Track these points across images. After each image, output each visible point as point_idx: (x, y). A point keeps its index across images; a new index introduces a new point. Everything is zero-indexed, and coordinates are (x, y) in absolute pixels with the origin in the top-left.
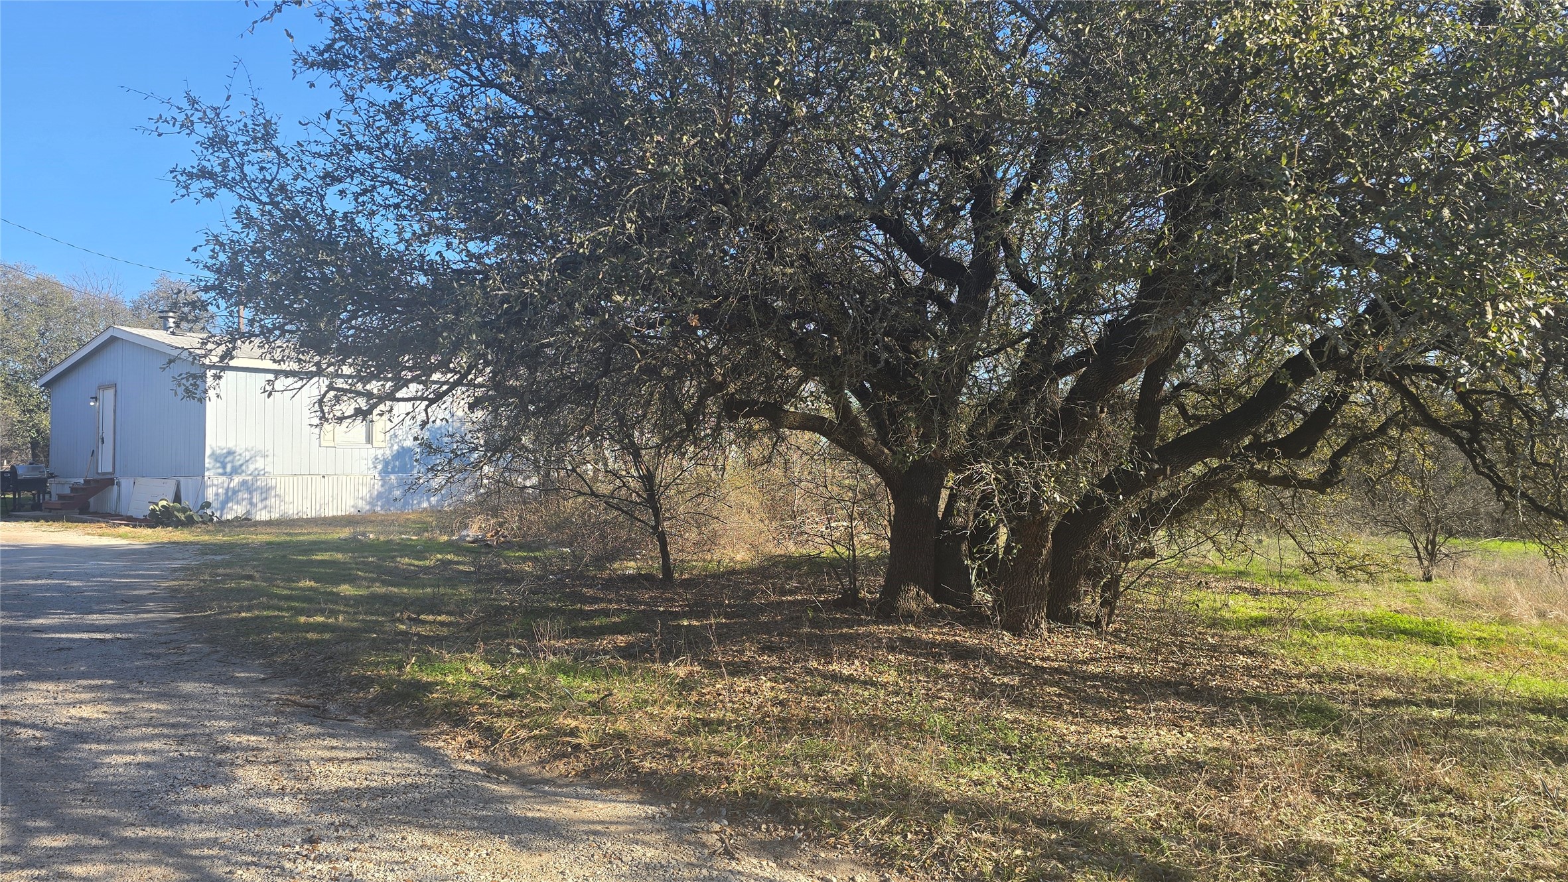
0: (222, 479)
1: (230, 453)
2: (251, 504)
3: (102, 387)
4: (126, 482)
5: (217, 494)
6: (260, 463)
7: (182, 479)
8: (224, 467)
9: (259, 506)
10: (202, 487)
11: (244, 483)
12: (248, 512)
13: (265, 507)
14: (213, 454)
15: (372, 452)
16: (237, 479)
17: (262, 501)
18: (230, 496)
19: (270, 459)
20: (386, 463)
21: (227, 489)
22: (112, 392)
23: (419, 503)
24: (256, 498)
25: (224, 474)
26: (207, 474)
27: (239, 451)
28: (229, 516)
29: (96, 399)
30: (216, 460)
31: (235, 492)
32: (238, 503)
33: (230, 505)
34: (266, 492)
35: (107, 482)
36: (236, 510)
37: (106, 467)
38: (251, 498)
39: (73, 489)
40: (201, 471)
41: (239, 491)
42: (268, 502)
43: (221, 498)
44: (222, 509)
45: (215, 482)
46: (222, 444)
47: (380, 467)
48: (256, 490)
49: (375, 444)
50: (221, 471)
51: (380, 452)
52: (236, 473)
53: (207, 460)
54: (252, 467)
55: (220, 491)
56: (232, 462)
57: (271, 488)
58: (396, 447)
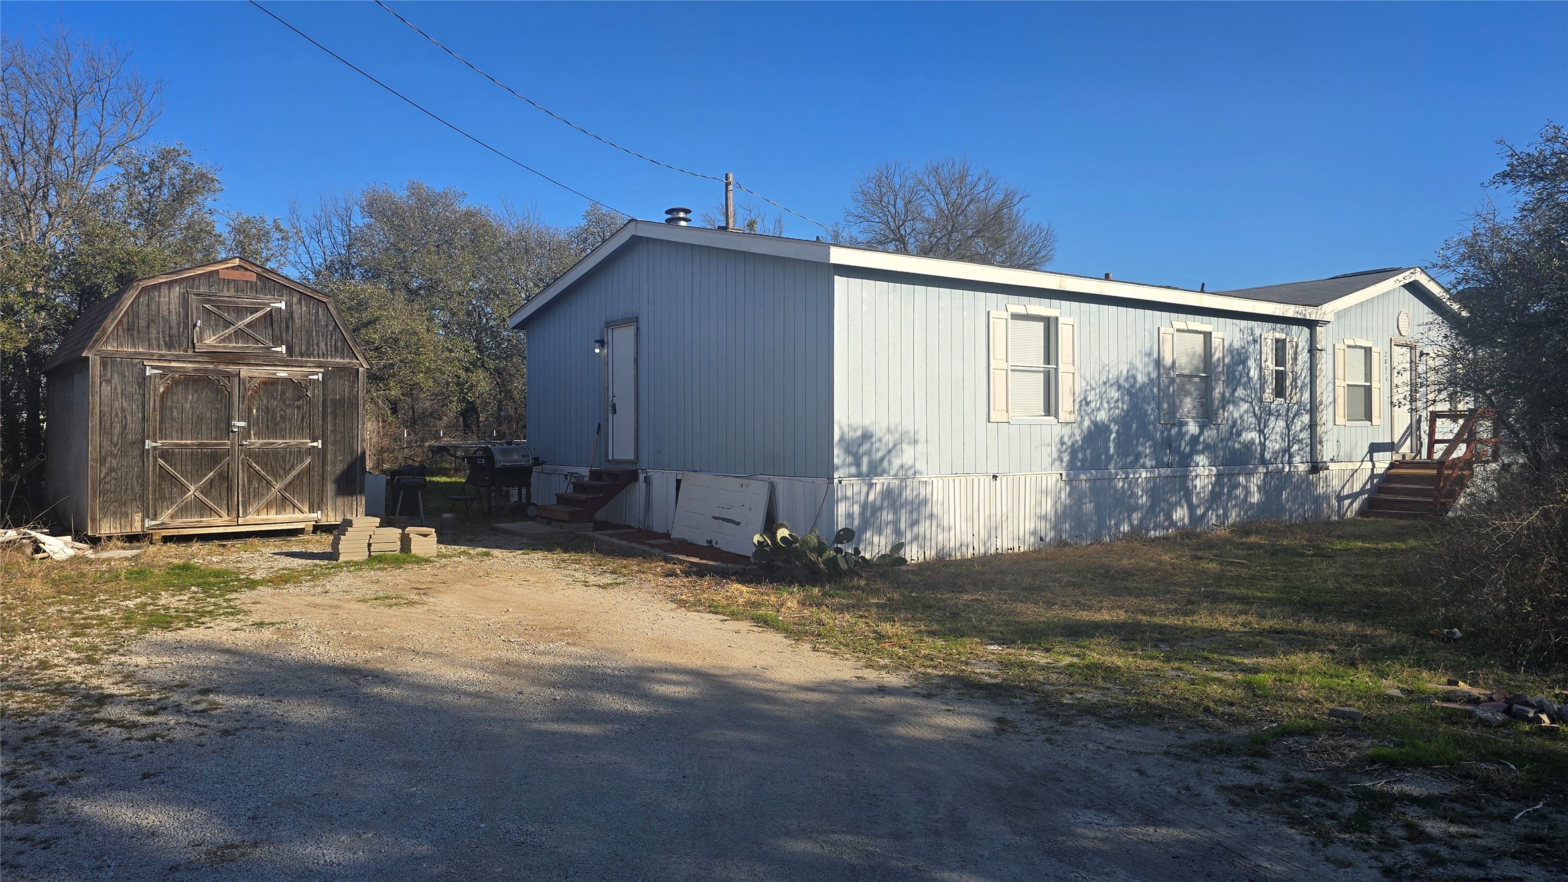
0: (857, 485)
1: (866, 436)
2: (898, 532)
3: (611, 324)
4: (662, 481)
5: (851, 515)
6: (907, 456)
7: (781, 484)
8: (858, 464)
9: (909, 536)
10: (829, 499)
11: (888, 494)
12: (896, 547)
13: (917, 538)
14: (842, 438)
15: (1058, 431)
16: (878, 486)
17: (912, 525)
18: (870, 514)
19: (921, 447)
20: (1073, 451)
21: (865, 505)
22: (629, 331)
23: (1117, 526)
24: (904, 521)
25: (860, 476)
26: (836, 476)
27: (879, 434)
29: (602, 343)
30: (848, 451)
31: (876, 510)
32: (879, 532)
33: (869, 534)
34: (917, 509)
36: (875, 546)
37: (622, 449)
38: (898, 521)
40: (828, 470)
41: (881, 508)
42: (921, 529)
43: (857, 521)
44: (858, 542)
45: (849, 492)
46: (856, 420)
47: (1066, 458)
48: (902, 506)
49: (1063, 416)
50: (853, 470)
51: (1067, 431)
52: (877, 474)
53: (836, 452)
54: (896, 463)
55: (856, 507)
56: (869, 453)
57: (924, 503)
58: (1087, 423)
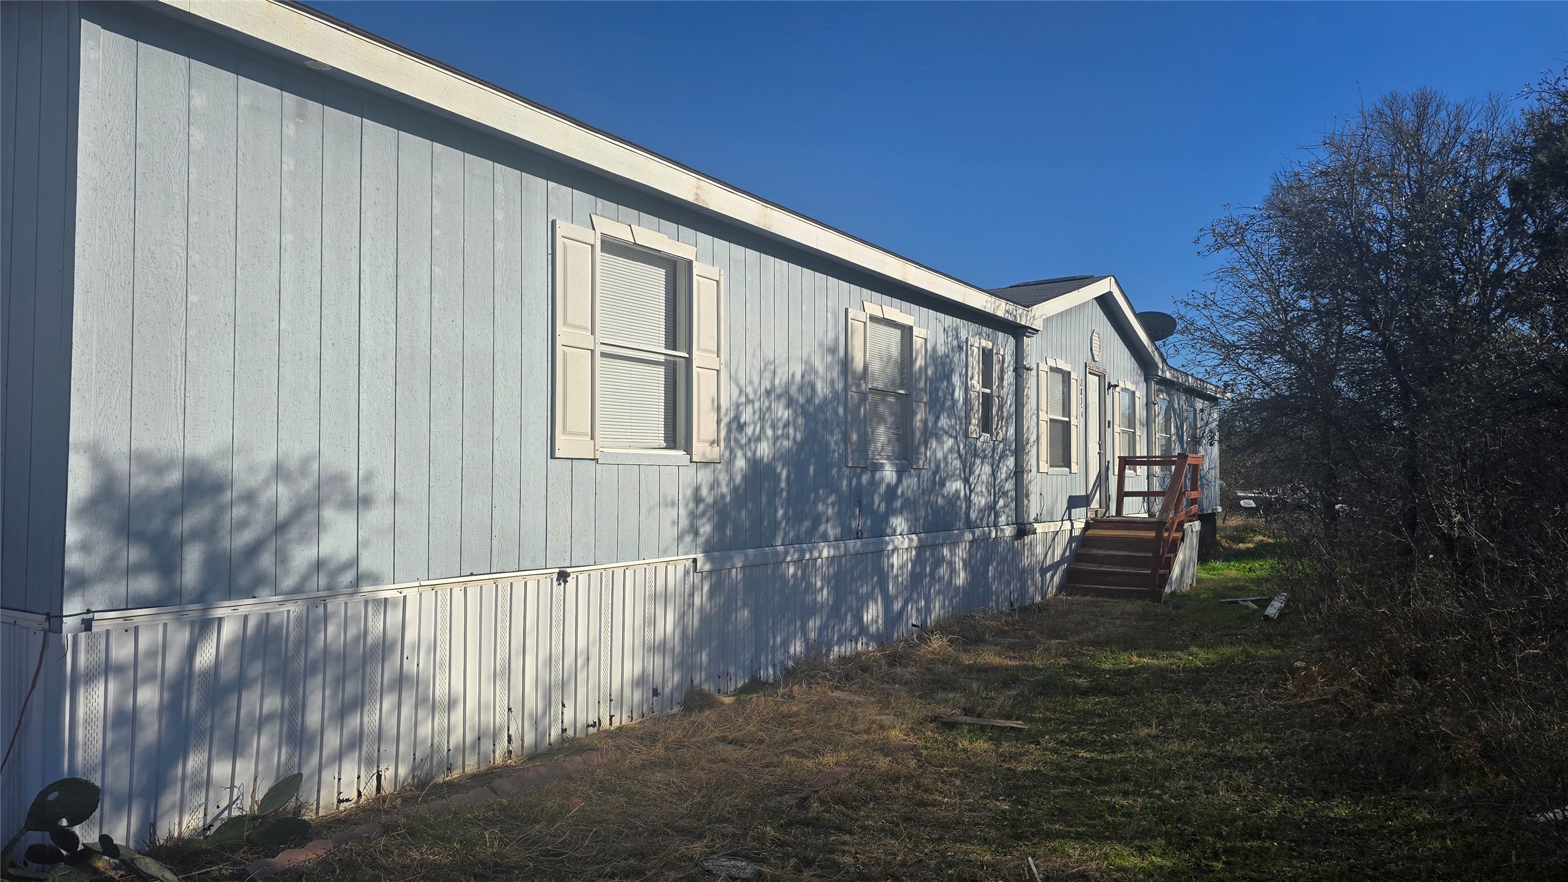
0: (151, 629)
1: (199, 487)
2: (296, 739)
6: (334, 538)
8: (170, 566)
9: (332, 740)
12: (288, 784)
13: (356, 744)
15: (691, 476)
16: (231, 625)
17: (342, 714)
19: (377, 516)
20: (719, 516)
21: (181, 683)
23: (785, 646)
24: (317, 707)
25: (166, 601)
26: (73, 607)
27: (243, 479)
30: (123, 532)
31: (220, 692)
32: (235, 748)
33: (194, 762)
34: (360, 669)
38: (297, 709)
40: (39, 592)
41: (240, 684)
42: (370, 719)
43: (149, 734)
45: (122, 651)
46: (158, 442)
47: (704, 528)
48: (311, 669)
49: (698, 449)
50: (147, 584)
51: (705, 477)
52: (232, 592)
53: (73, 535)
54: (302, 556)
56: (209, 533)
57: (379, 652)
58: (740, 463)
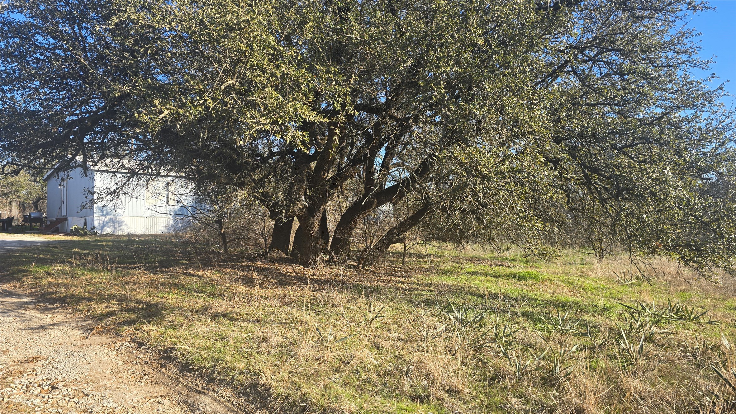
0: (101, 217)
1: (105, 206)
2: (115, 228)
4: (70, 219)
5: (99, 223)
6: (118, 211)
7: (87, 218)
8: (103, 212)
9: (118, 229)
10: (93, 220)
11: (111, 219)
12: (114, 232)
13: (121, 229)
15: (169, 208)
16: (108, 218)
17: (119, 227)
18: (105, 224)
19: (123, 209)
20: (175, 212)
21: (104, 222)
22: (66, 182)
24: (117, 226)
25: (102, 215)
26: (95, 215)
27: (109, 206)
28: (105, 233)
29: (61, 185)
30: (99, 209)
31: (107, 223)
32: (108, 227)
33: (105, 228)
34: (121, 223)
35: (65, 219)
36: (108, 230)
37: (64, 213)
38: (114, 226)
39: (51, 222)
40: (92, 213)
41: (109, 222)
42: (121, 227)
43: (101, 225)
44: (102, 229)
45: (99, 218)
47: (172, 214)
48: (116, 222)
50: (101, 214)
51: (172, 207)
52: (108, 215)
53: (95, 209)
54: (114, 213)
55: (101, 222)
56: (106, 210)
57: (123, 222)
